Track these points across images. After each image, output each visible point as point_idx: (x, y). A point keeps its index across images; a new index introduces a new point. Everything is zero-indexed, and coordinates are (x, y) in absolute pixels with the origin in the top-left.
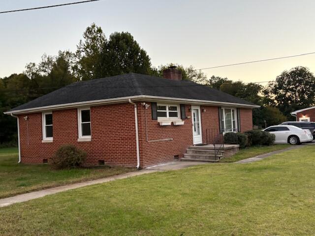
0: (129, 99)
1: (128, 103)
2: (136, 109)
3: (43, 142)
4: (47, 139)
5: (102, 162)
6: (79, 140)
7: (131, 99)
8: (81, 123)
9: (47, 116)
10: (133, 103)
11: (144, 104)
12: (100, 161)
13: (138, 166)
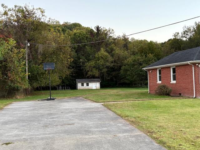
0: (189, 62)
1: (188, 65)
2: (193, 67)
3: (157, 83)
4: (159, 82)
5: (180, 94)
6: (171, 83)
7: (190, 62)
8: (172, 74)
9: (159, 70)
10: (191, 65)
11: (197, 65)
12: (179, 93)
13: (194, 97)
